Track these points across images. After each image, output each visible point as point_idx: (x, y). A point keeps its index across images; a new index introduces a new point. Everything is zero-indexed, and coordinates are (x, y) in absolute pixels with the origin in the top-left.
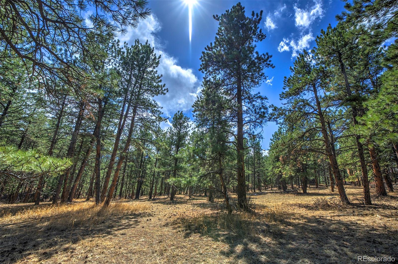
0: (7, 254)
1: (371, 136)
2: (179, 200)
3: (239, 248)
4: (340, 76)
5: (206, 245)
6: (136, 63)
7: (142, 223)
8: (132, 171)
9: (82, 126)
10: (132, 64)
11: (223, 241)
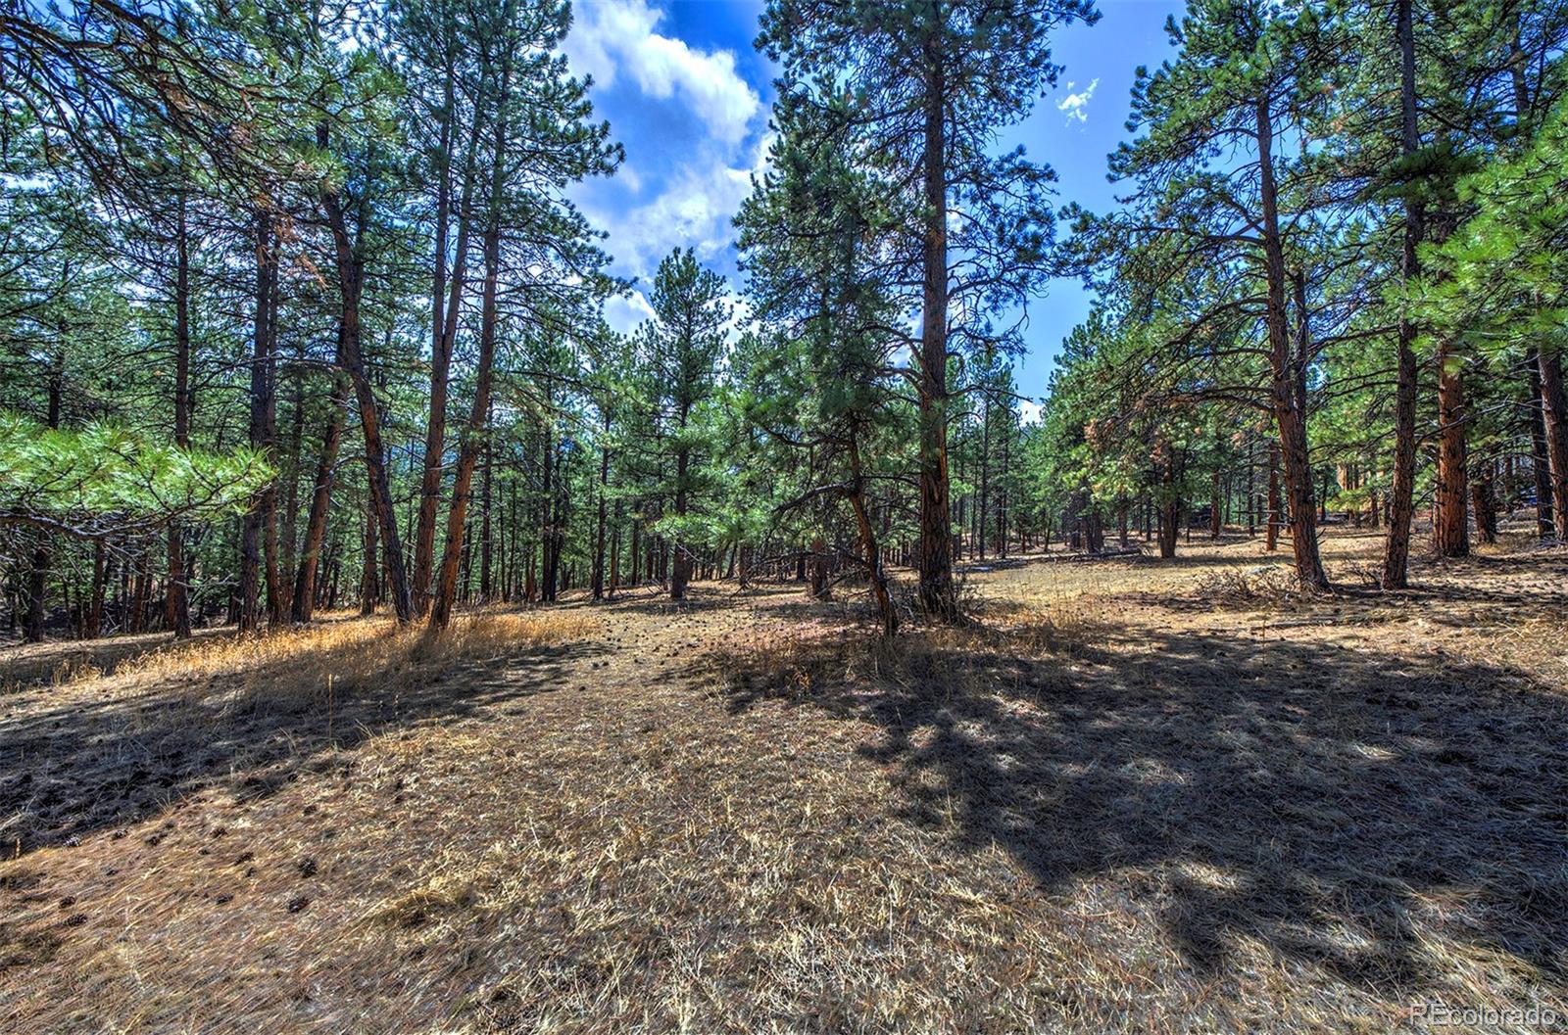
0: (123, 792)
1: (1462, 326)
2: (703, 598)
3: (922, 736)
4: (1386, 58)
5: (808, 733)
6: (463, 20)
7: (577, 677)
8: (514, 504)
9: (284, 329)
10: (446, 29)
11: (865, 717)
